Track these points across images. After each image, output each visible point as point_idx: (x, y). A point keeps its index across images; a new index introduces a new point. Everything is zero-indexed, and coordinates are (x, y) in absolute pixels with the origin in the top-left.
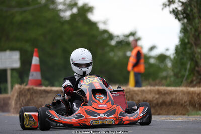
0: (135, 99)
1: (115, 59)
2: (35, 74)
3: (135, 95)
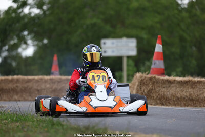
2: (157, 62)
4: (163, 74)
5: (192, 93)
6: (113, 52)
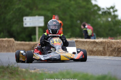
0: (113, 47)
3: (113, 44)
6: (30, 24)
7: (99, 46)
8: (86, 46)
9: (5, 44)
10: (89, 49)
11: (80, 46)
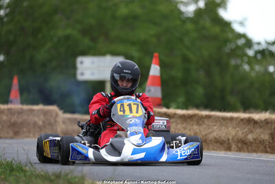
1: (253, 74)
4: (159, 105)
5: (198, 131)
6: (93, 74)
7: (262, 130)
8: (230, 129)
9: (36, 119)
10: (236, 135)
11: (215, 128)
